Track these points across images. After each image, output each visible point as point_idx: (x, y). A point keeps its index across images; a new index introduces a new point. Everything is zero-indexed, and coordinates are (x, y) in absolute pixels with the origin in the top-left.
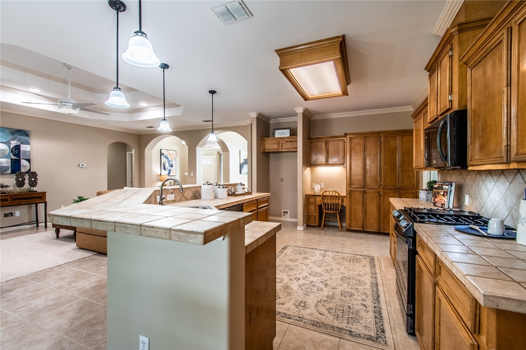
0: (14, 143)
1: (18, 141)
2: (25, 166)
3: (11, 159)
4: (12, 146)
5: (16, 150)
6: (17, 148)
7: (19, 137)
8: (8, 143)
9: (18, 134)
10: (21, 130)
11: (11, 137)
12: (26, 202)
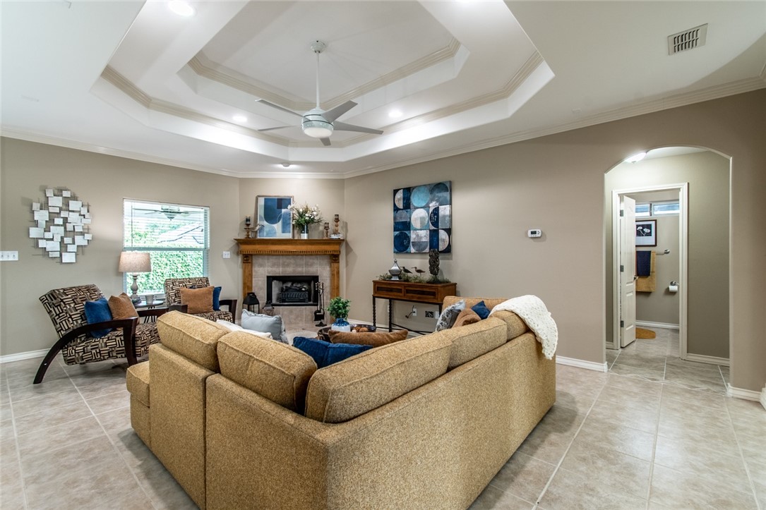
0: (433, 205)
1: (437, 201)
2: (444, 240)
3: (430, 230)
4: (431, 210)
5: (435, 216)
6: (436, 211)
7: (437, 194)
8: (426, 207)
9: (437, 190)
10: (440, 184)
11: (430, 196)
12: (419, 298)
